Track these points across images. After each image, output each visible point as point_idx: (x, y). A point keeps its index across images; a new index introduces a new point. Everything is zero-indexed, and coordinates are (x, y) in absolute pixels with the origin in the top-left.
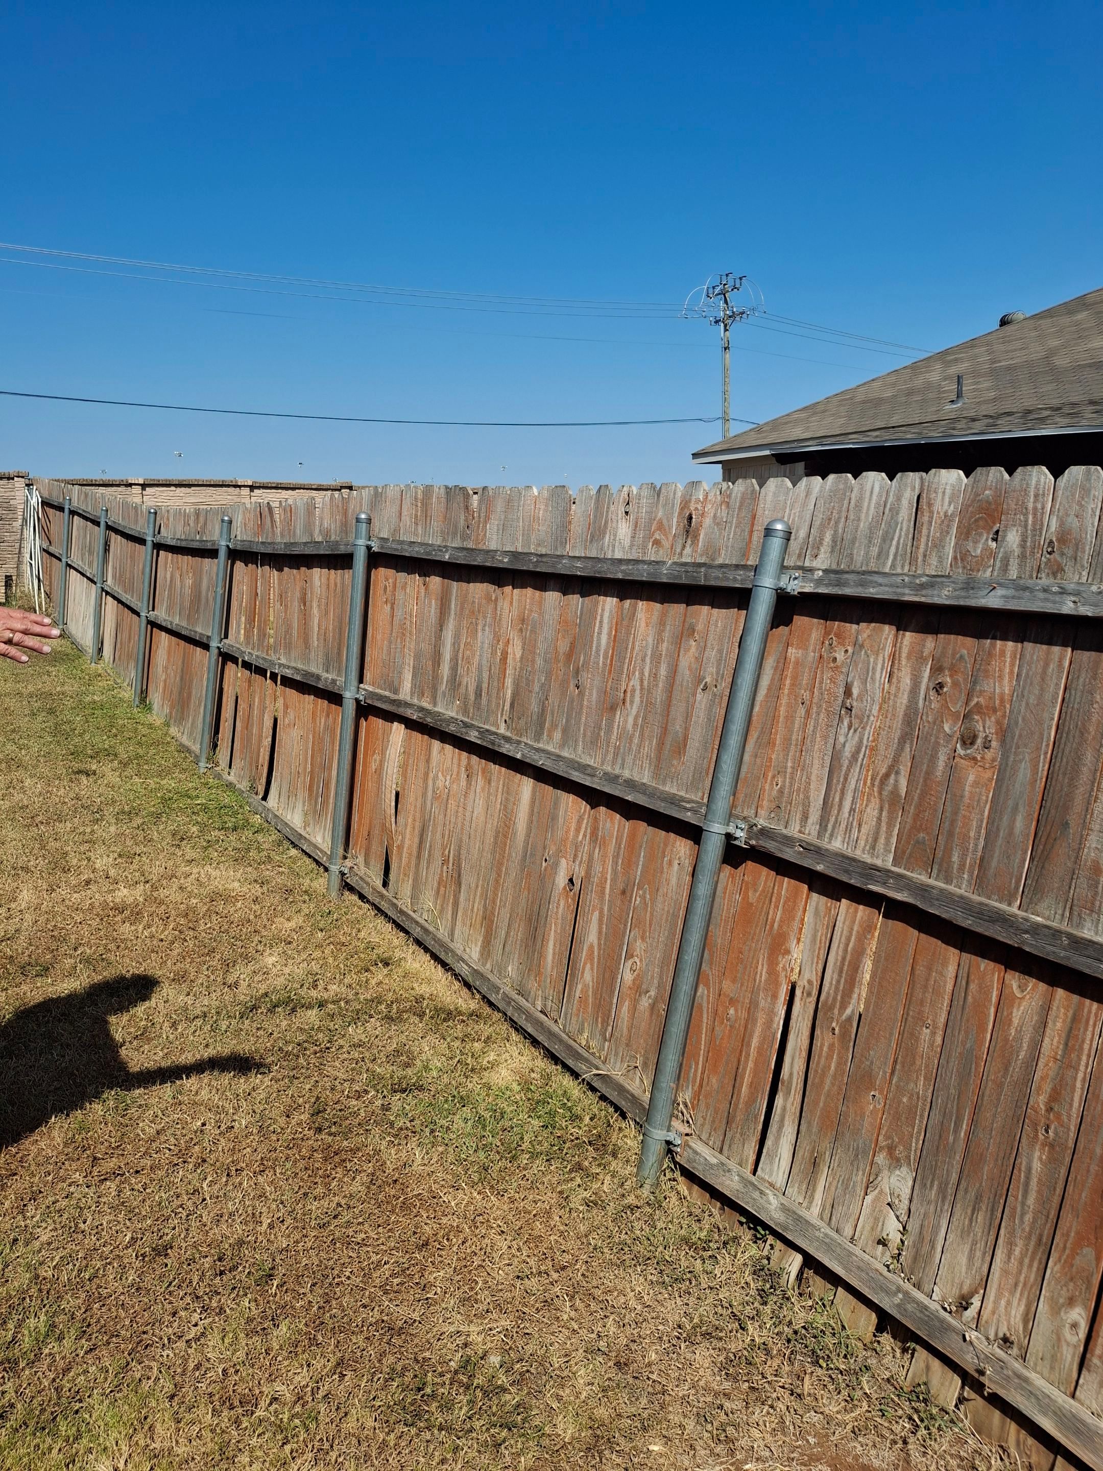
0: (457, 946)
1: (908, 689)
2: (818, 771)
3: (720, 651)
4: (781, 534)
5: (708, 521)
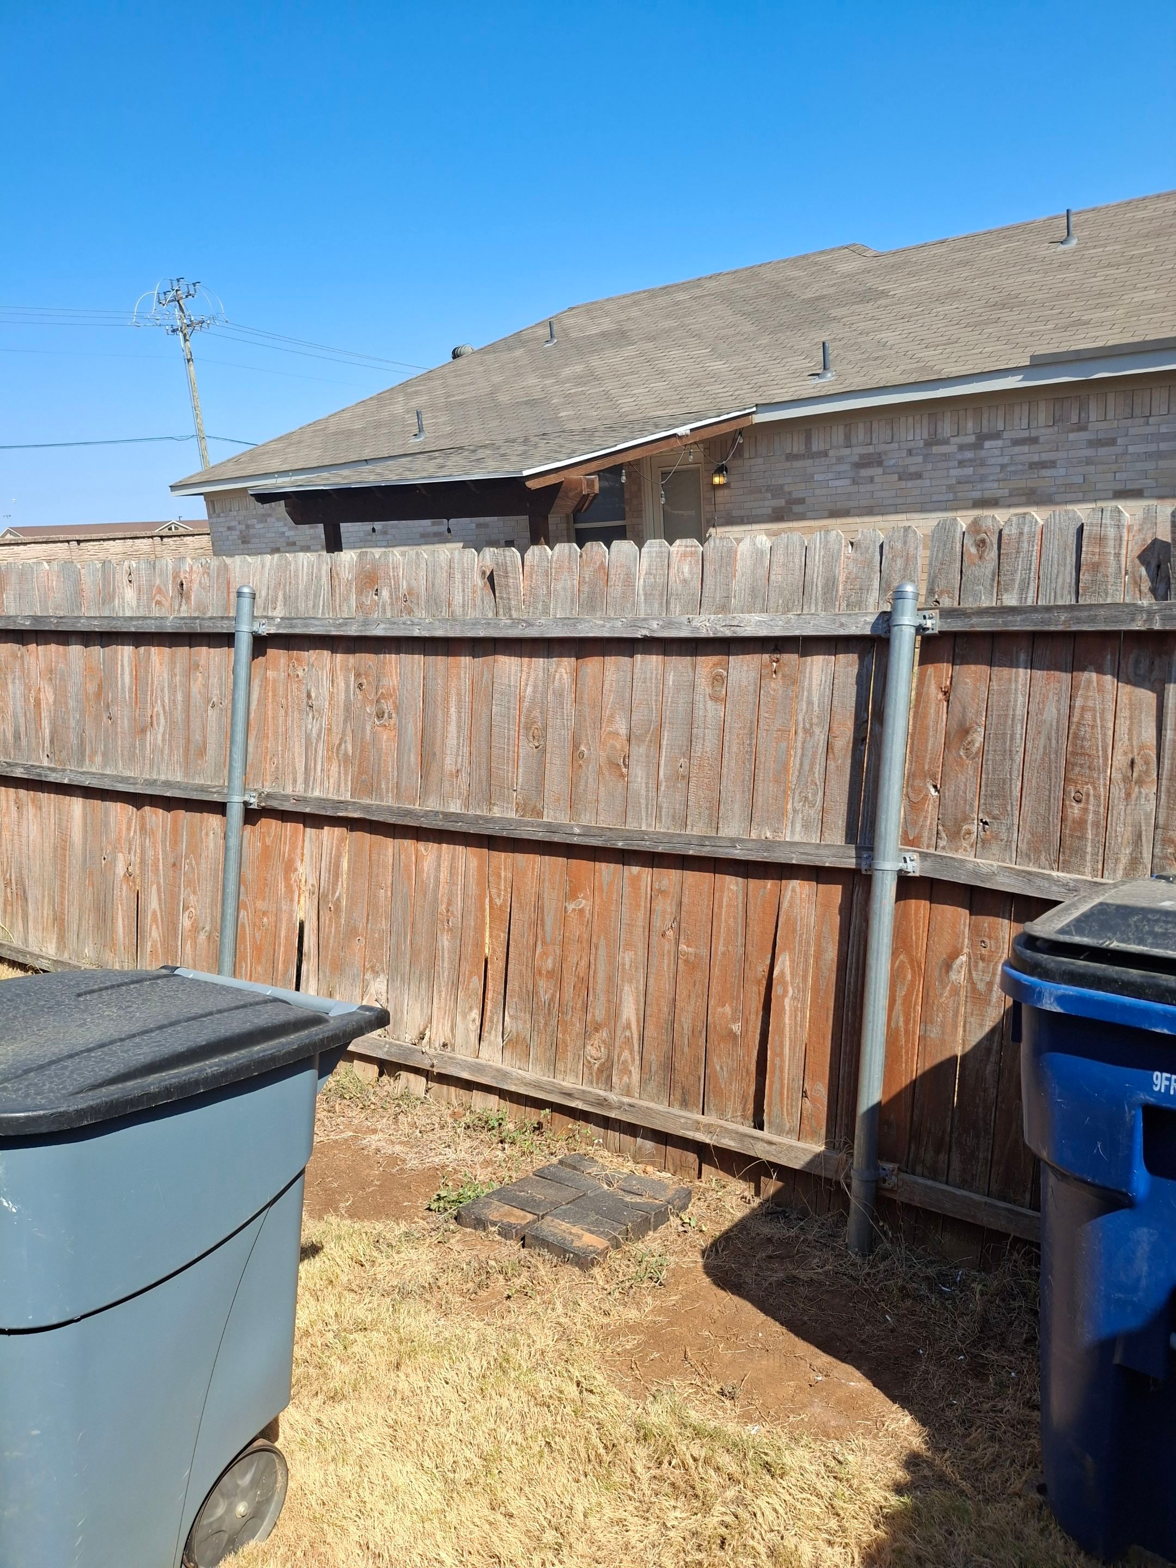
0: (34, 949)
1: (344, 689)
2: (298, 749)
3: (220, 678)
4: (248, 595)
5: (195, 586)
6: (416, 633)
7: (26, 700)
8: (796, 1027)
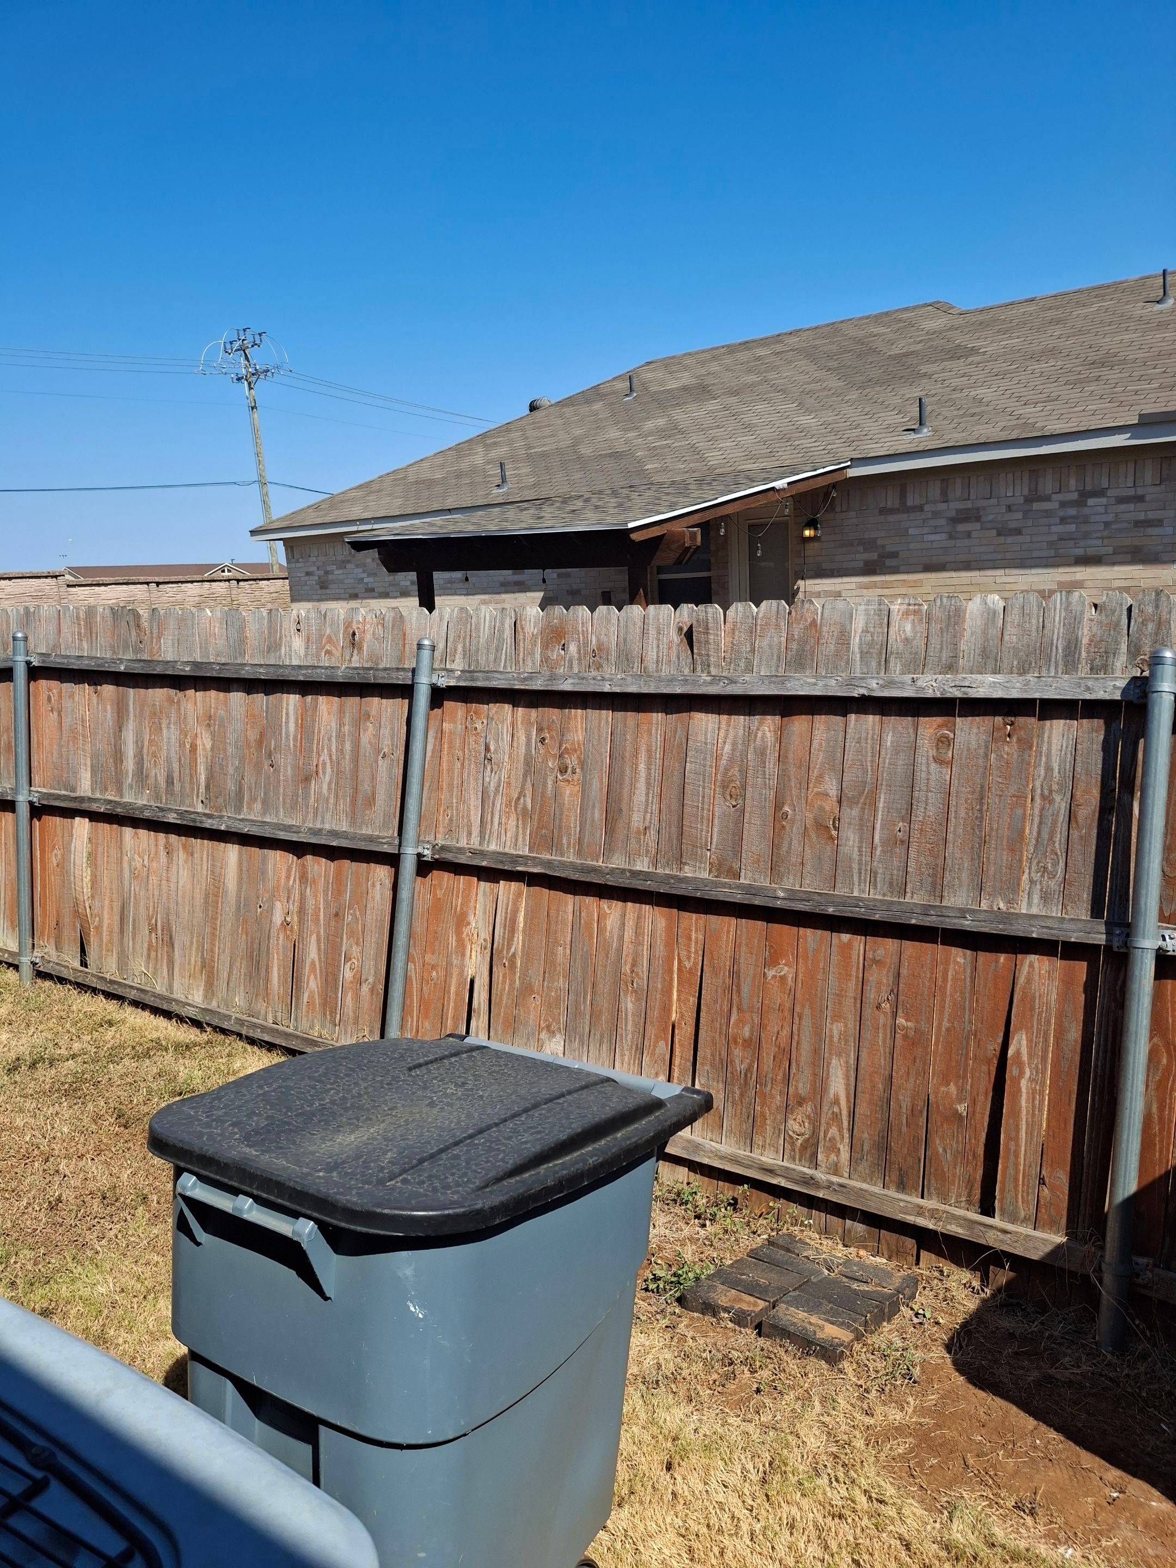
0: (179, 995)
1: (524, 743)
2: (474, 802)
3: (392, 729)
4: (428, 647)
5: (368, 637)
6: (607, 688)
7: (182, 745)
8: (1033, 1111)
